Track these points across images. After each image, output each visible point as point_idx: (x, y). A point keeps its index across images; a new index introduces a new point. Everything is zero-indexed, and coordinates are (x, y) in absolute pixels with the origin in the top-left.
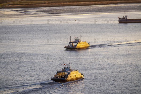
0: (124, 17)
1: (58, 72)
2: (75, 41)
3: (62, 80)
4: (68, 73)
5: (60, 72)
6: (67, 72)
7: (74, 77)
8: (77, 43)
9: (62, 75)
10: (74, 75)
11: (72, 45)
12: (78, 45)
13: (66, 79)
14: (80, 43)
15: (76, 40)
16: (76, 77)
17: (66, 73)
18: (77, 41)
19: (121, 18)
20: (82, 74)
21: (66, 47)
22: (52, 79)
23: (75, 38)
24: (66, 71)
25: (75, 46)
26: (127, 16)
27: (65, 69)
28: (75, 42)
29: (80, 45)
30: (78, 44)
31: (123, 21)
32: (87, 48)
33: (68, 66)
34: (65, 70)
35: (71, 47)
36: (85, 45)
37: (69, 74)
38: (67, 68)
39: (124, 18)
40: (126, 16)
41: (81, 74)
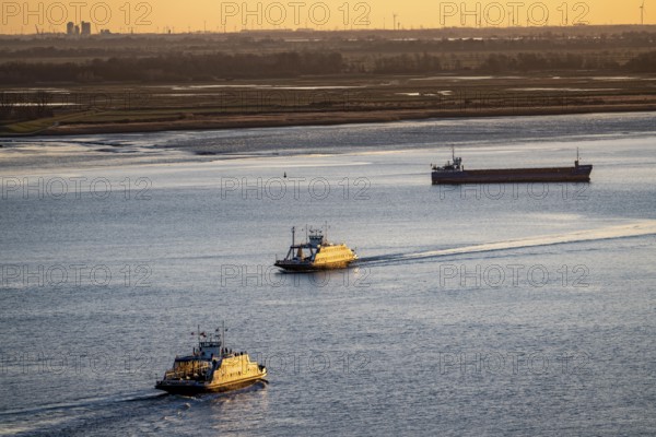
0: (452, 162)
1: (178, 360)
2: (309, 241)
3: (194, 387)
4: (215, 362)
5: (186, 360)
6: (209, 360)
7: (235, 378)
8: (314, 250)
9: (193, 371)
10: (236, 370)
11: (299, 255)
12: (319, 256)
13: (206, 384)
14: (327, 248)
15: (312, 238)
16: (241, 377)
17: (206, 365)
18: (316, 242)
19: (438, 169)
20: (261, 367)
21: (278, 262)
22: (159, 386)
23: (309, 233)
24: (208, 355)
25: (309, 259)
26: (460, 160)
27: (204, 350)
28: (310, 246)
29: (325, 257)
30: (318, 251)
31: (448, 177)
32: (349, 265)
33: (213, 340)
34: (203, 354)
35: (298, 263)
36: (343, 256)
37: (217, 365)
38: (211, 346)
39: (448, 167)
40: (458, 161)
41: (256, 366)
